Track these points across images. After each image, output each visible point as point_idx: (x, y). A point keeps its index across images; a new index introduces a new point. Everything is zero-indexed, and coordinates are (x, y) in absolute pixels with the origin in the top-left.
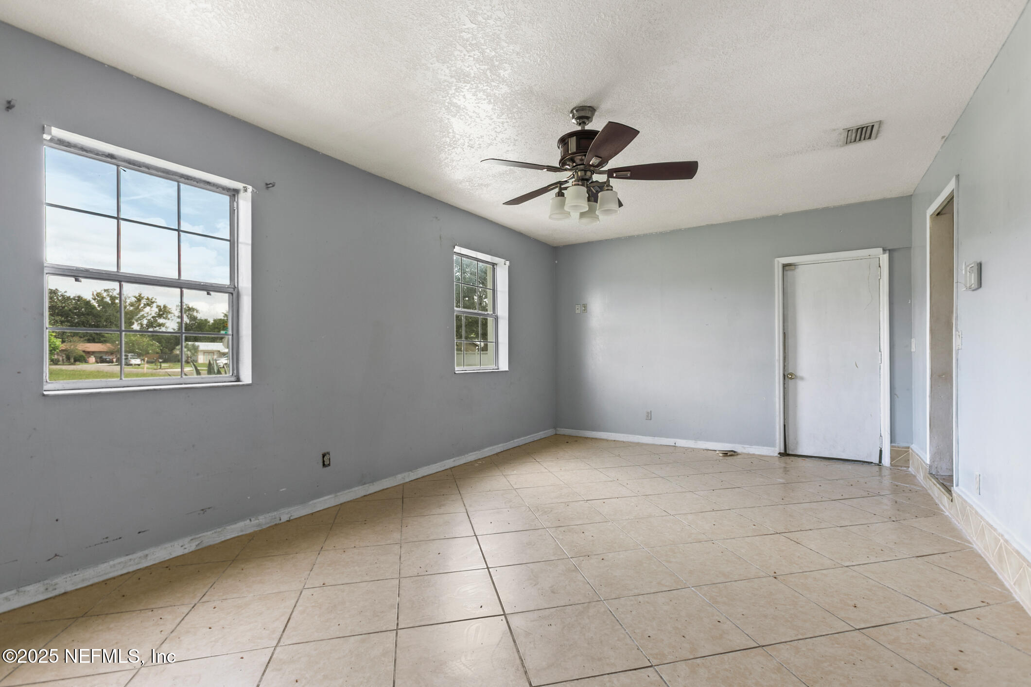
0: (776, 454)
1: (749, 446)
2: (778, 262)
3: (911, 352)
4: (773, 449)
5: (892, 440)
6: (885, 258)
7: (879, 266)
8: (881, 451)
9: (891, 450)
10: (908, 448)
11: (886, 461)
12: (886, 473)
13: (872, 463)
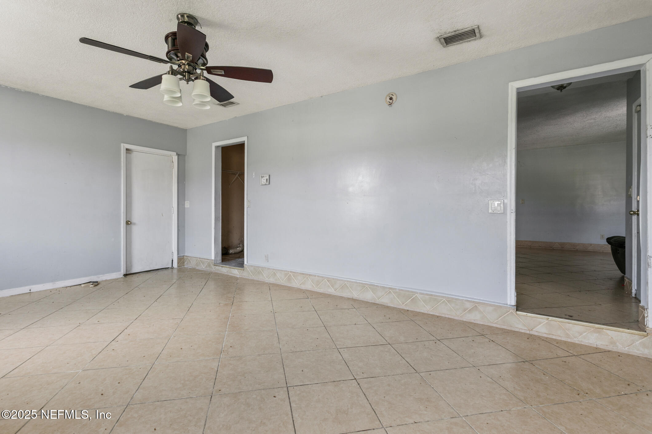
0: (122, 276)
1: (102, 275)
2: (124, 146)
3: (185, 208)
4: (119, 273)
5: (178, 254)
6: (175, 158)
7: (173, 162)
8: (172, 260)
9: (178, 259)
10: (184, 256)
11: (175, 265)
12: (175, 271)
13: (169, 268)
